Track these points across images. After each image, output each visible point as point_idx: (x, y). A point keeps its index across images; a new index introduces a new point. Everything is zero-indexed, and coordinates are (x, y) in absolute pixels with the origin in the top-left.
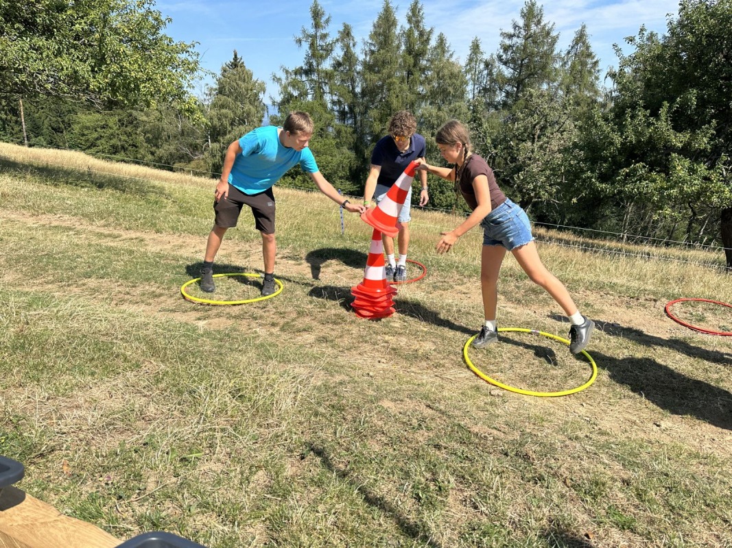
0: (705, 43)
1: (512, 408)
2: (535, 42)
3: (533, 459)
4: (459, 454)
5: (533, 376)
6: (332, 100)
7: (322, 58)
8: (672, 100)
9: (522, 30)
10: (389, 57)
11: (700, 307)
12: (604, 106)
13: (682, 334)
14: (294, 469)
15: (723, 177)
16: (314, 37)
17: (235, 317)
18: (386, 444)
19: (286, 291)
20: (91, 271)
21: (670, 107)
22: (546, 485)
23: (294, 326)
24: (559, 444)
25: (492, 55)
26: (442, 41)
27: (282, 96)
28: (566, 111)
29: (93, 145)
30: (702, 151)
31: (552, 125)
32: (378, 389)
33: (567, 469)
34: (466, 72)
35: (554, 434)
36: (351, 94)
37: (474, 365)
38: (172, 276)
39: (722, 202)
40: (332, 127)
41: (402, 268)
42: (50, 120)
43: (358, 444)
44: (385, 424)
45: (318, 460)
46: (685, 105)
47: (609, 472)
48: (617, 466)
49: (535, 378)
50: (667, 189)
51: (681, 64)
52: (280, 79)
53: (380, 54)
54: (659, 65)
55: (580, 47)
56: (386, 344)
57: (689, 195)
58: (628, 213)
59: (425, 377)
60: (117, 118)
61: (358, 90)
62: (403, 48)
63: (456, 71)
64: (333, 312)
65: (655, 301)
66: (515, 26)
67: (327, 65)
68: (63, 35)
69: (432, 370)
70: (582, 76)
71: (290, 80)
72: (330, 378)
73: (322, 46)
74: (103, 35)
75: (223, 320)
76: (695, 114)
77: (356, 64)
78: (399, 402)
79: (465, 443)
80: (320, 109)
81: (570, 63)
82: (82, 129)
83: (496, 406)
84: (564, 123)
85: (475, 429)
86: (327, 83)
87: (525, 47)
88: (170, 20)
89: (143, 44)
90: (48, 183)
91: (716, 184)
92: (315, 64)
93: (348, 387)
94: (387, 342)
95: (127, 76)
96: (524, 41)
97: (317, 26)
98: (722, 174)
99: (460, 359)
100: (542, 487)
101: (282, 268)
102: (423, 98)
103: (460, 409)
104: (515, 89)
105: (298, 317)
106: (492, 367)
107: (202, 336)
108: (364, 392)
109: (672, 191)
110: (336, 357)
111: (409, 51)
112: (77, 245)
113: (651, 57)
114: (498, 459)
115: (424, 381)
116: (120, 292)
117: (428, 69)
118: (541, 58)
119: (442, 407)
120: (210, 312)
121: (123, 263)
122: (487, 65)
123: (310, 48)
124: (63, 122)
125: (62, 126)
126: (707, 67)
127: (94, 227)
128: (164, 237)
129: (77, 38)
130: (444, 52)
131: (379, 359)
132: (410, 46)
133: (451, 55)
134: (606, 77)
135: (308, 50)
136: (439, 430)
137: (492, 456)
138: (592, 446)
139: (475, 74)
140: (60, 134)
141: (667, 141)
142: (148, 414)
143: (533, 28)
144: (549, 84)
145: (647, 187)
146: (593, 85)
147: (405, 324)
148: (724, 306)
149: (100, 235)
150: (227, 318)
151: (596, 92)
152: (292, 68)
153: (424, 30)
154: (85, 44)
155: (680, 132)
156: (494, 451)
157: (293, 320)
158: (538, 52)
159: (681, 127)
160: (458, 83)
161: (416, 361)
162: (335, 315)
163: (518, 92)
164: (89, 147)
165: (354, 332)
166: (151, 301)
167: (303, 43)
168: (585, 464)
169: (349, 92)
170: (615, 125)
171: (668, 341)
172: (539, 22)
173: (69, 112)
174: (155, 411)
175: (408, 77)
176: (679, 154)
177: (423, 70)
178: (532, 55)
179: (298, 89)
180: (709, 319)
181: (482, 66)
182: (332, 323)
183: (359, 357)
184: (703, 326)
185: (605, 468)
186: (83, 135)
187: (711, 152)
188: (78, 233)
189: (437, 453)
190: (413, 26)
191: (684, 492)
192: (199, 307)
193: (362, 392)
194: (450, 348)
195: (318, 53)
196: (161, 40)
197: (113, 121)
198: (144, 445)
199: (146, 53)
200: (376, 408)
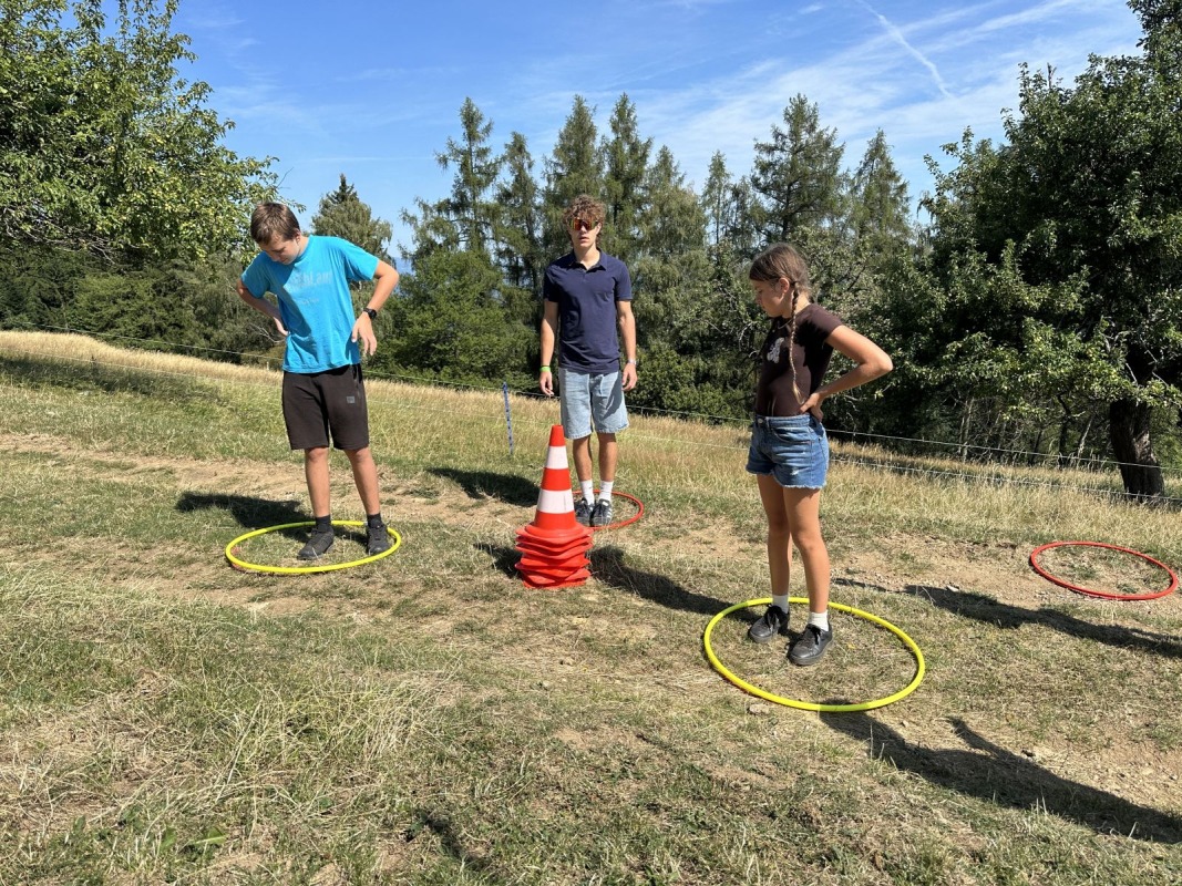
0: (1062, 151)
1: (784, 735)
2: (808, 158)
3: (818, 821)
4: (690, 818)
5: (819, 677)
6: (498, 250)
7: (481, 185)
8: (1019, 238)
9: (788, 140)
10: (584, 184)
11: (1086, 555)
12: (919, 251)
13: (1060, 599)
14: (393, 858)
15: (1106, 352)
16: (467, 154)
17: (316, 595)
18: (563, 807)
19: (406, 547)
20: (77, 524)
21: (1018, 248)
22: (840, 867)
23: (417, 606)
24: (863, 793)
25: (744, 177)
26: (665, 158)
27: (418, 244)
28: (860, 260)
29: (109, 325)
30: (1070, 313)
31: (840, 279)
32: (555, 709)
33: (877, 837)
34: (705, 204)
35: (855, 776)
36: (527, 240)
37: (721, 662)
38: (214, 529)
39: (1108, 391)
40: (499, 290)
41: (605, 504)
42: (40, 286)
43: (511, 809)
44: (562, 772)
45: (437, 840)
46: (1039, 243)
47: (948, 840)
48: (964, 829)
49: (823, 680)
50: (1021, 372)
51: (1028, 183)
52: (413, 220)
53: (571, 179)
54: (994, 184)
55: (876, 165)
56: (573, 632)
57: (1056, 383)
58: (967, 415)
59: (638, 686)
60: (150, 283)
61: (538, 234)
62: (607, 169)
63: (689, 203)
64: (485, 579)
65: (1013, 547)
66: (777, 135)
67: (488, 196)
68: (54, 148)
69: (651, 673)
70: (883, 208)
71: (430, 219)
72: (471, 693)
73: (479, 168)
74: (120, 147)
75: (295, 600)
76: (1056, 258)
77: (534, 195)
78: (590, 731)
79: (701, 798)
80: (478, 263)
81: (862, 188)
82: (91, 300)
83: (758, 732)
84: (857, 277)
85: (720, 774)
86: (489, 224)
87: (793, 164)
88: (232, 125)
89: (187, 162)
90: (21, 385)
91: (1097, 364)
92: (469, 194)
93: (502, 708)
94: (575, 628)
95: (157, 211)
96: (791, 156)
97: (471, 137)
98: (1105, 348)
99: (698, 653)
100: (832, 871)
101: (403, 510)
102: (639, 244)
103: (694, 740)
104: (781, 229)
105: (425, 591)
106: (750, 665)
107: (255, 628)
108: (531, 716)
109: (1030, 376)
110: (488, 658)
111: (616, 174)
112: (57, 483)
113: (982, 174)
114: (759, 824)
115: (637, 694)
116: (122, 558)
117: (647, 200)
118: (819, 180)
119: (665, 738)
120: (273, 588)
121: (132, 510)
122: (736, 193)
123: (461, 170)
124: (61, 290)
125: (58, 295)
126: (1069, 186)
127: (91, 453)
128: (208, 465)
129: (80, 152)
130: (669, 175)
131: (562, 658)
132: (617, 167)
133: (681, 180)
134: (919, 208)
135: (459, 174)
136: (658, 776)
137: (747, 820)
138: (919, 794)
139: (718, 207)
140: (55, 310)
141: (1016, 299)
142: (136, 767)
143: (805, 137)
144: (832, 220)
145: (991, 369)
146: (899, 220)
147: (607, 596)
148: (1123, 552)
149: (99, 466)
150: (303, 597)
151: (906, 231)
152: (432, 202)
153: (637, 142)
154: (91, 162)
155: (1035, 285)
156: (752, 810)
157: (416, 597)
158: (814, 173)
159: (1037, 277)
160: (693, 221)
161: (623, 658)
162: (488, 585)
163: (785, 232)
164: (103, 330)
165: (520, 612)
166: (174, 572)
167: (450, 163)
168: (908, 826)
169: (524, 237)
170: (935, 276)
171: (1037, 612)
172: (812, 128)
173: (72, 273)
174: (148, 762)
175: (615, 214)
176: (1037, 319)
177: (638, 203)
178: (804, 176)
179: (443, 233)
180: (1101, 574)
181: (729, 195)
182: (482, 598)
183: (528, 656)
184: (1091, 585)
185: (941, 833)
186: (93, 310)
187: (1086, 315)
188: (62, 463)
189: (653, 818)
190: (620, 136)
191: (1077, 868)
192: (255, 580)
193: (526, 719)
194: (682, 635)
195: (473, 177)
196: (217, 155)
197: (143, 286)
198: (120, 824)
199: (192, 175)
200: (549, 744)
